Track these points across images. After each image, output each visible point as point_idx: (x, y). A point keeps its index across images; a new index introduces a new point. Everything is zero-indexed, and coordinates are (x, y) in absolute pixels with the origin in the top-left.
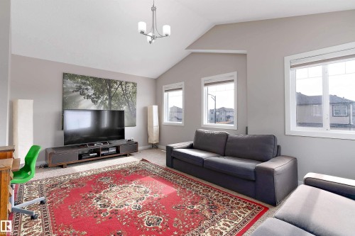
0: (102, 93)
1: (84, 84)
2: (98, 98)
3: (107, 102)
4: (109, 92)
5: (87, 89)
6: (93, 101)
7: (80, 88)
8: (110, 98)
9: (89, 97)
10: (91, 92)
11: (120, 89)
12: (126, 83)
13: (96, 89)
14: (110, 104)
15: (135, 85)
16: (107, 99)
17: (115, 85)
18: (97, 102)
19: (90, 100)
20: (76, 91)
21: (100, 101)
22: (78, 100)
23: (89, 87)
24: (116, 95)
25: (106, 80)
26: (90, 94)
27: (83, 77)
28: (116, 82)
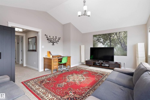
0: (107, 40)
1: (99, 37)
2: (105, 42)
3: (109, 43)
4: (110, 39)
5: (100, 39)
6: (103, 44)
7: (98, 39)
8: (111, 42)
9: (101, 42)
10: (102, 40)
11: (116, 37)
12: (120, 33)
13: (104, 39)
14: (110, 44)
15: (126, 32)
16: (109, 42)
17: (113, 35)
18: (104, 44)
19: (102, 44)
20: (97, 41)
21: (106, 43)
22: (97, 44)
23: (101, 38)
24: (114, 40)
25: (108, 34)
26: (102, 41)
27: (99, 35)
28: (113, 34)
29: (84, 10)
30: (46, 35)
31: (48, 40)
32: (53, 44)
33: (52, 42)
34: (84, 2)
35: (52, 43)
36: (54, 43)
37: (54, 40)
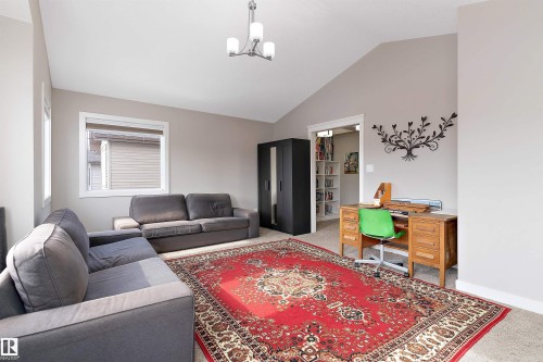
29: (252, 37)
30: (375, 127)
31: (384, 141)
32: (409, 153)
33: (402, 148)
34: (252, 8)
35: (405, 152)
36: (417, 147)
37: (417, 133)
